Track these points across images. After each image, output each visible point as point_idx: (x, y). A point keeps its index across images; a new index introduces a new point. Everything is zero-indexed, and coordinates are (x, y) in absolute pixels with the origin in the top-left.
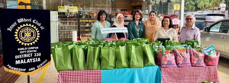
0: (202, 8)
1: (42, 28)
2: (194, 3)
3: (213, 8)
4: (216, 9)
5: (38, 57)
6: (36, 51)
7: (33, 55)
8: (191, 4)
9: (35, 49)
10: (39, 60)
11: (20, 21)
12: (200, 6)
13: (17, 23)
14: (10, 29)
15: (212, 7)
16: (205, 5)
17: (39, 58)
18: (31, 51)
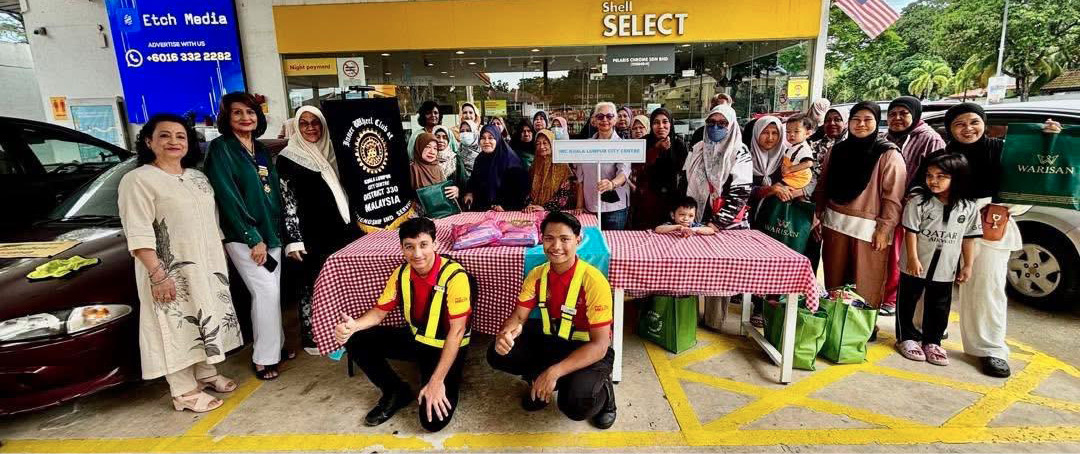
0: (923, 93)
1: (390, 136)
2: (896, 82)
3: (962, 94)
4: (977, 97)
5: (394, 195)
6: (387, 183)
7: (385, 191)
8: (886, 85)
9: (386, 180)
10: (397, 200)
11: (358, 123)
12: (916, 88)
13: (354, 128)
14: (346, 143)
15: (959, 91)
16: (935, 85)
17: (397, 197)
18: (381, 184)
